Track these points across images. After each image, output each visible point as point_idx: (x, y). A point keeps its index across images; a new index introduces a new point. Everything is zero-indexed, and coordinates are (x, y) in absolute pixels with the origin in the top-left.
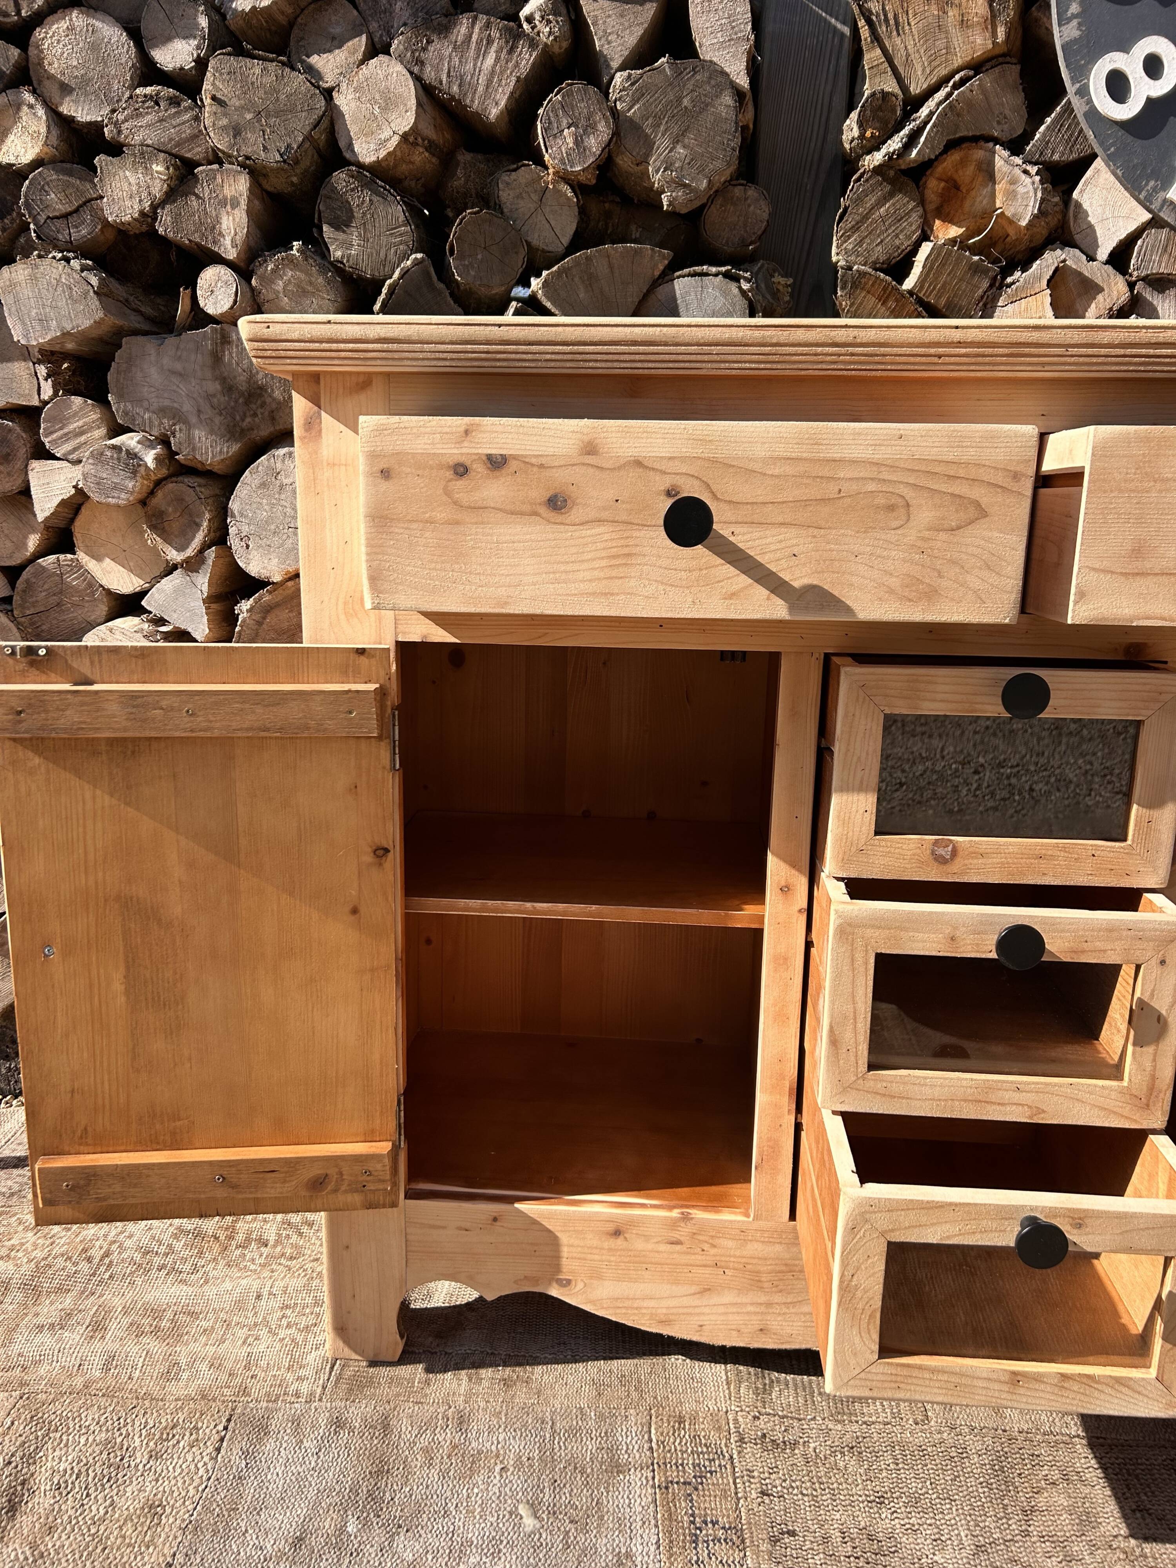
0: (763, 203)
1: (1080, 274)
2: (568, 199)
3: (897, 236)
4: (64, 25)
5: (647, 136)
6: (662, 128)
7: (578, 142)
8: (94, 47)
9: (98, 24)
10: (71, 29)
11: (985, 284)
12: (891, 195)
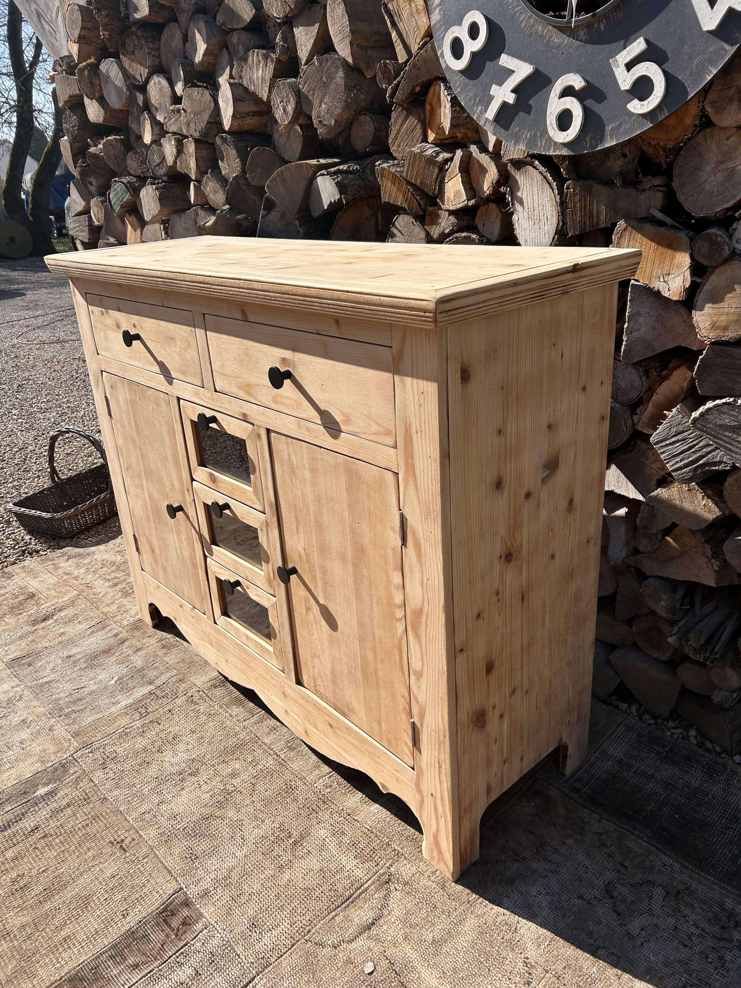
0: (372, 123)
1: (478, 161)
2: (299, 133)
3: (413, 140)
4: (153, 82)
5: (310, 101)
6: (316, 95)
7: (285, 109)
8: (161, 90)
9: (160, 79)
10: (155, 83)
11: (436, 170)
12: (407, 117)
